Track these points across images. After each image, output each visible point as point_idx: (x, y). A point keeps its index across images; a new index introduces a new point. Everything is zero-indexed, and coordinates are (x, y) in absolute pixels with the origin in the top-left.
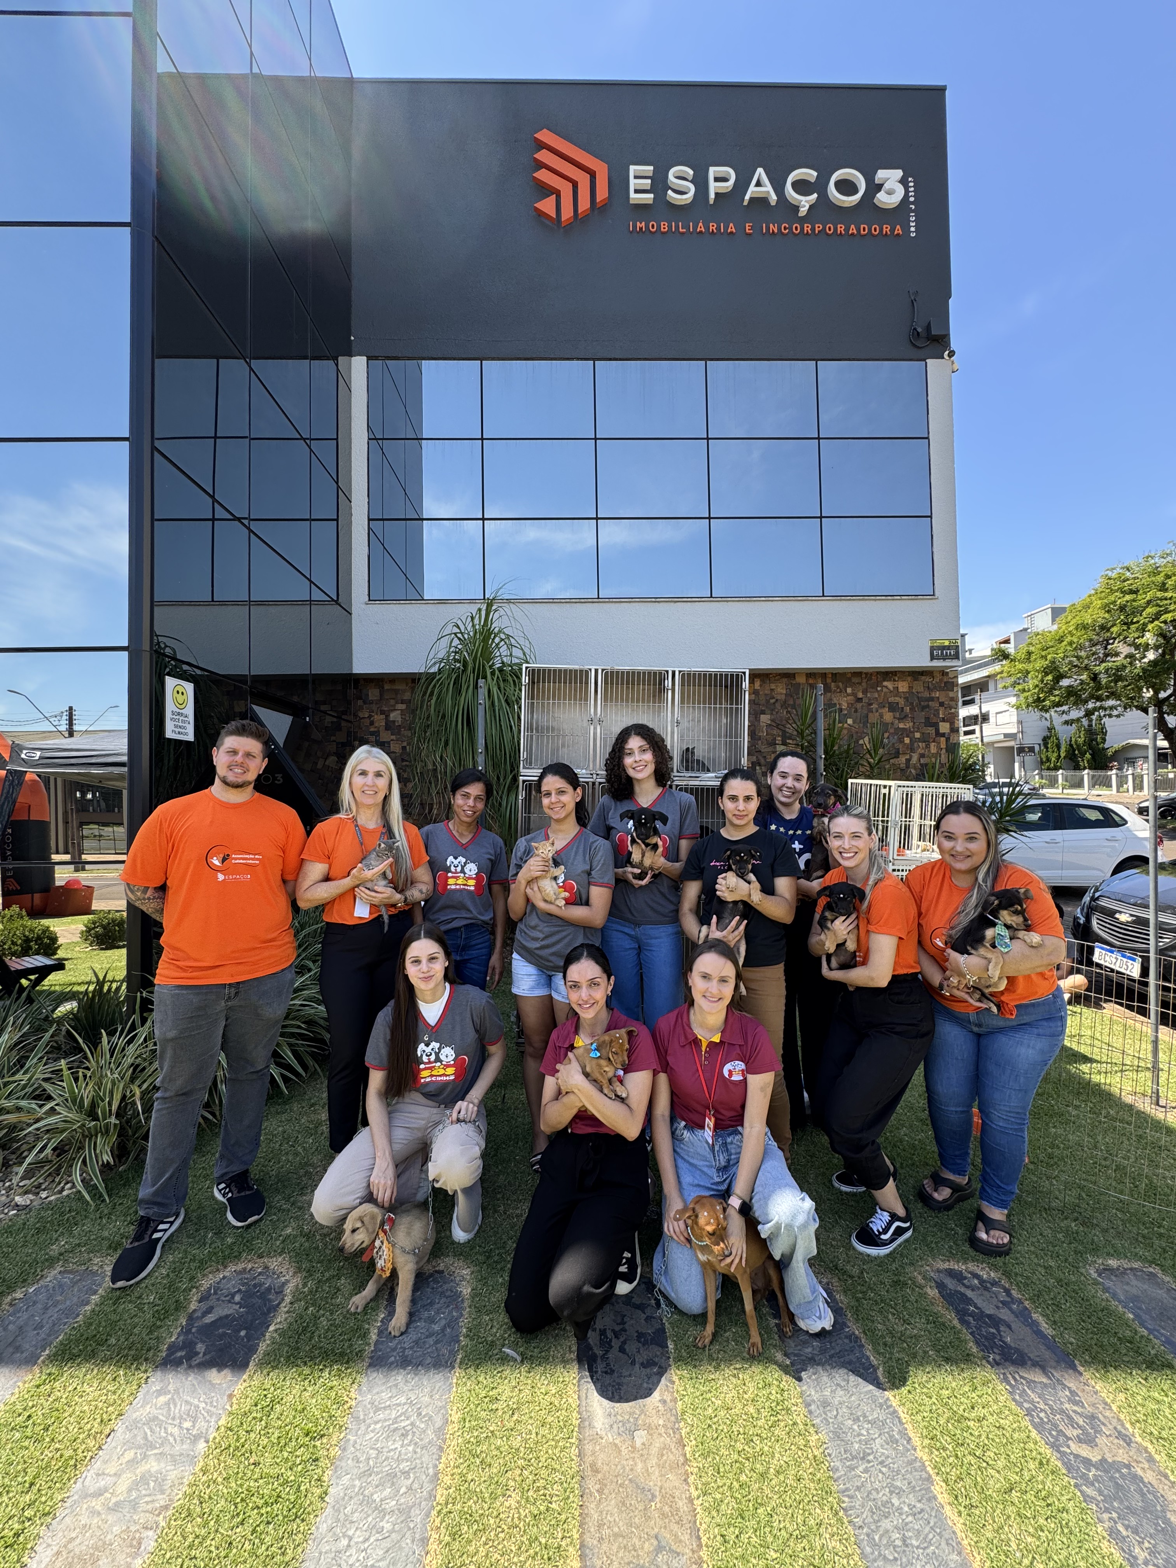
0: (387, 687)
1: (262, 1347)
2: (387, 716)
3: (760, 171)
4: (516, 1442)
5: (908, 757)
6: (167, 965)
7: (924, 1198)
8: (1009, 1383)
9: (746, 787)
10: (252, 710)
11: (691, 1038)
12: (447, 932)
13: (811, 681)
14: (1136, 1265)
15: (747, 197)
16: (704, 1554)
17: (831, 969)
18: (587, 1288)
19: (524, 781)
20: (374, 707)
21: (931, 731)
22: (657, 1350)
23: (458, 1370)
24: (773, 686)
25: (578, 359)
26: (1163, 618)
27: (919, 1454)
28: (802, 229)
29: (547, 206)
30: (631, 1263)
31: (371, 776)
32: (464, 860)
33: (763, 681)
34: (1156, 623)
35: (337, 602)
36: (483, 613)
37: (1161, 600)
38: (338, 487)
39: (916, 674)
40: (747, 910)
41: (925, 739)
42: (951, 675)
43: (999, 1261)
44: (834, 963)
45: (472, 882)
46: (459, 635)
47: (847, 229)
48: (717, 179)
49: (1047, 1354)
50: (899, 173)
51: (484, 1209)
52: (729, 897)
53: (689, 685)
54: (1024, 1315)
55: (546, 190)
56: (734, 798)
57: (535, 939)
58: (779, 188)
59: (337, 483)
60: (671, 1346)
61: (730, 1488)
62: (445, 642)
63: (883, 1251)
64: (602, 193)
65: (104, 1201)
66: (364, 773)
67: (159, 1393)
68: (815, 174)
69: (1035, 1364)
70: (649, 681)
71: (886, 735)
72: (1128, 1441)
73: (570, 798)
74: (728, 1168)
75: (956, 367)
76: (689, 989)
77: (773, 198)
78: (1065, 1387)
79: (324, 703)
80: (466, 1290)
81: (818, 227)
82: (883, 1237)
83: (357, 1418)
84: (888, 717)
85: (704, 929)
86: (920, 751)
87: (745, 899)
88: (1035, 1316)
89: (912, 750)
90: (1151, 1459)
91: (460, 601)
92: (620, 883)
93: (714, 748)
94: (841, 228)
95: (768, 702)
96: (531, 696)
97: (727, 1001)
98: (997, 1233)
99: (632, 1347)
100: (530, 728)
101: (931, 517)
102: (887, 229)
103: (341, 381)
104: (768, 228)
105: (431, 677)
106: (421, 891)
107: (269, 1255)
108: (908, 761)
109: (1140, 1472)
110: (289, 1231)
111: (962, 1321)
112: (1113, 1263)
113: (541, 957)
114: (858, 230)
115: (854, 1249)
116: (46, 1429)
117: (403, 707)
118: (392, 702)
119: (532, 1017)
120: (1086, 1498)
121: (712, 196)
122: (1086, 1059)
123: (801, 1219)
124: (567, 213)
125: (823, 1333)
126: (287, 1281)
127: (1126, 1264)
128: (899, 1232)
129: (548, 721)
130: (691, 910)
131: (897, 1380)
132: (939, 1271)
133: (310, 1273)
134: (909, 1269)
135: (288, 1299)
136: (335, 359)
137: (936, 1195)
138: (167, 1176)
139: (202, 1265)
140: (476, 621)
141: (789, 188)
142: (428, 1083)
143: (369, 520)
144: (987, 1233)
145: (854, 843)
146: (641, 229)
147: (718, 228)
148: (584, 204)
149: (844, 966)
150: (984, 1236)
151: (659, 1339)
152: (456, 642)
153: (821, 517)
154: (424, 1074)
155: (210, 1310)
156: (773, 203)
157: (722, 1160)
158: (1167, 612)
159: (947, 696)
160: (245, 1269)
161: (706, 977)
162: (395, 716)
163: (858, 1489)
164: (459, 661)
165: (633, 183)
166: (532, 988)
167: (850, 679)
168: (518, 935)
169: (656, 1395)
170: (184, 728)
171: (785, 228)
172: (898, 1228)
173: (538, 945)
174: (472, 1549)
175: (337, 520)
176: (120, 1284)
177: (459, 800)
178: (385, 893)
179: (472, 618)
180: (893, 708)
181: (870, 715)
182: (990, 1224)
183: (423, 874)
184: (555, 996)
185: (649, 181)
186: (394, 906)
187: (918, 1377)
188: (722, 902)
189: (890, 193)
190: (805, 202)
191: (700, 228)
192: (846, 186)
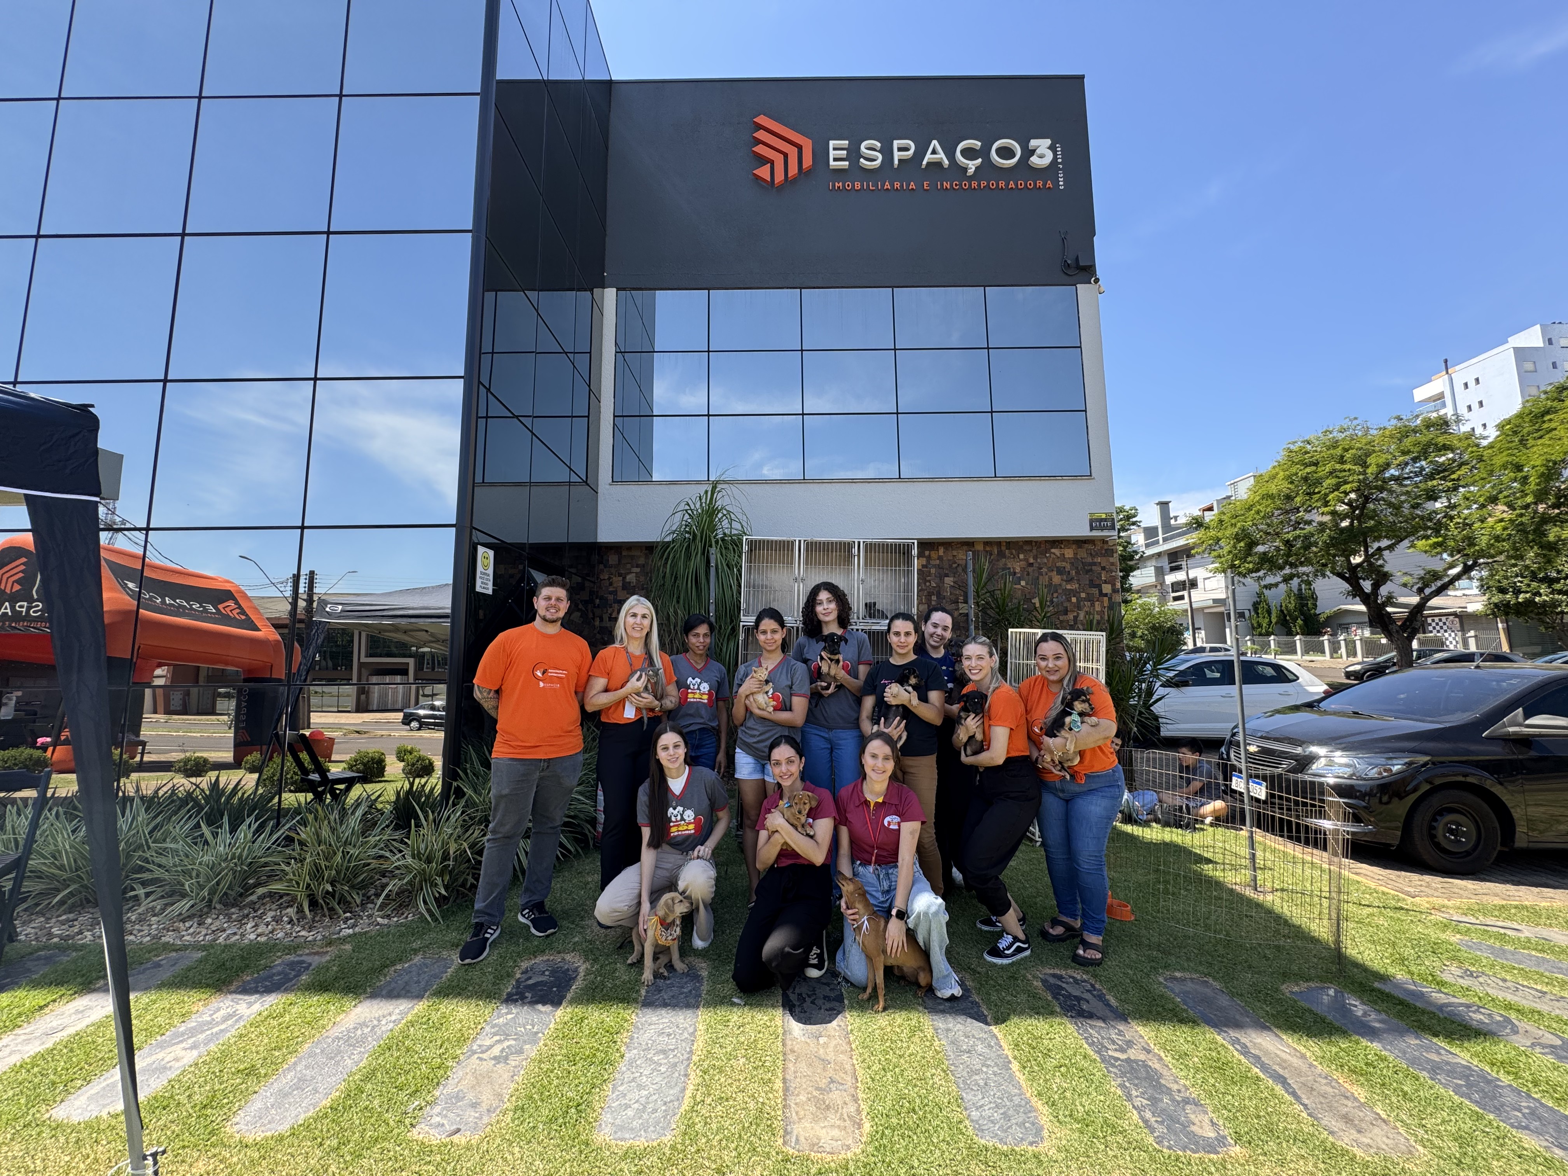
0: (624, 553)
1: (569, 996)
2: (624, 578)
3: (935, 142)
4: (742, 1039)
5: (1075, 614)
6: (501, 745)
7: (1044, 934)
8: (1077, 1026)
9: (908, 626)
10: (528, 571)
11: (863, 800)
12: (687, 733)
13: (988, 549)
14: (1194, 976)
15: (925, 162)
16: (859, 1085)
17: (967, 756)
18: (787, 949)
19: (744, 626)
20: (613, 570)
21: (1095, 591)
22: (837, 1004)
23: (702, 1009)
24: (955, 553)
25: (787, 288)
26: (1342, 489)
27: (1005, 1052)
28: (970, 185)
29: (764, 172)
30: (820, 956)
31: (639, 617)
32: (699, 681)
33: (946, 549)
34: (1336, 493)
35: (586, 482)
36: (709, 493)
37: (1341, 471)
38: (590, 390)
39: (1079, 542)
40: (906, 712)
41: (1090, 599)
42: (1110, 543)
43: (1091, 969)
44: (969, 751)
45: (706, 697)
46: (690, 512)
47: (1007, 185)
48: (900, 149)
49: (1109, 1014)
50: (1048, 142)
51: (714, 931)
52: (893, 702)
53: (871, 552)
54: (1101, 997)
55: (763, 160)
56: (897, 634)
57: (754, 736)
58: (951, 155)
59: (589, 386)
60: (846, 1002)
61: (880, 1060)
62: (679, 516)
63: (1005, 961)
64: (807, 162)
65: (440, 923)
66: (635, 615)
67: (507, 1014)
68: (979, 144)
69: (1099, 1018)
70: (840, 549)
71: (1055, 595)
72: (1149, 1052)
73: (779, 637)
74: (890, 891)
75: (1102, 290)
76: (863, 766)
77: (946, 162)
78: (1115, 1028)
79: (571, 567)
80: (704, 973)
81: (983, 184)
82: (1006, 952)
83: (638, 1028)
84: (1057, 579)
85: (876, 728)
86: (1086, 609)
87: (905, 703)
88: (1107, 997)
89: (1079, 608)
90: (1161, 1059)
91: (688, 482)
92: (816, 698)
93: (895, 602)
94: (1002, 184)
95: (951, 566)
96: (749, 561)
97: (889, 773)
98: (1092, 951)
99: (820, 1002)
100: (748, 585)
101: (1086, 411)
102: (1040, 183)
103: (596, 308)
104: (942, 185)
105: (666, 545)
106: (671, 702)
107: (564, 952)
108: (1076, 618)
109: (1150, 1064)
110: (577, 939)
111: (1054, 997)
112: (1178, 974)
113: (757, 749)
114: (1016, 185)
115: (985, 959)
116: (442, 1024)
117: (638, 570)
118: (629, 566)
119: (750, 796)
120: (1109, 1072)
121: (896, 162)
122: (1209, 861)
123: (933, 909)
124: (779, 177)
125: (953, 998)
126: (580, 966)
127: (1187, 975)
128: (1019, 950)
129: (762, 580)
130: (867, 717)
131: (1000, 1020)
132: (1045, 974)
133: (595, 960)
134: (1023, 972)
135: (582, 974)
136: (592, 291)
137: (1051, 931)
138: (494, 895)
139: (519, 955)
140: (704, 500)
141: (958, 154)
142: (675, 837)
143: (615, 416)
144: (1084, 952)
145: (979, 663)
146: (839, 187)
147: (902, 186)
148: (793, 170)
149: (976, 753)
150: (1081, 952)
151: (840, 999)
152: (687, 516)
153: (992, 412)
154: (673, 829)
155: (530, 978)
156: (946, 166)
157: (886, 885)
158: (1346, 483)
159: (1108, 561)
160: (548, 960)
161: (874, 756)
162: (631, 578)
163: (962, 1064)
164: (689, 533)
165: (832, 154)
166: (750, 774)
167: (1022, 547)
168: (740, 735)
169: (834, 1023)
170: (487, 584)
171: (956, 185)
172: (1019, 947)
173: (755, 740)
174: (716, 1078)
175: (588, 417)
176: (468, 961)
177: (693, 640)
178: (648, 699)
179: (700, 499)
180: (1060, 571)
181: (1041, 577)
182: (1087, 946)
183: (672, 690)
184: (767, 778)
185: (845, 152)
186: (652, 710)
187: (1015, 1020)
188: (889, 706)
189: (1041, 157)
190: (973, 166)
191: (887, 186)
192: (1006, 152)
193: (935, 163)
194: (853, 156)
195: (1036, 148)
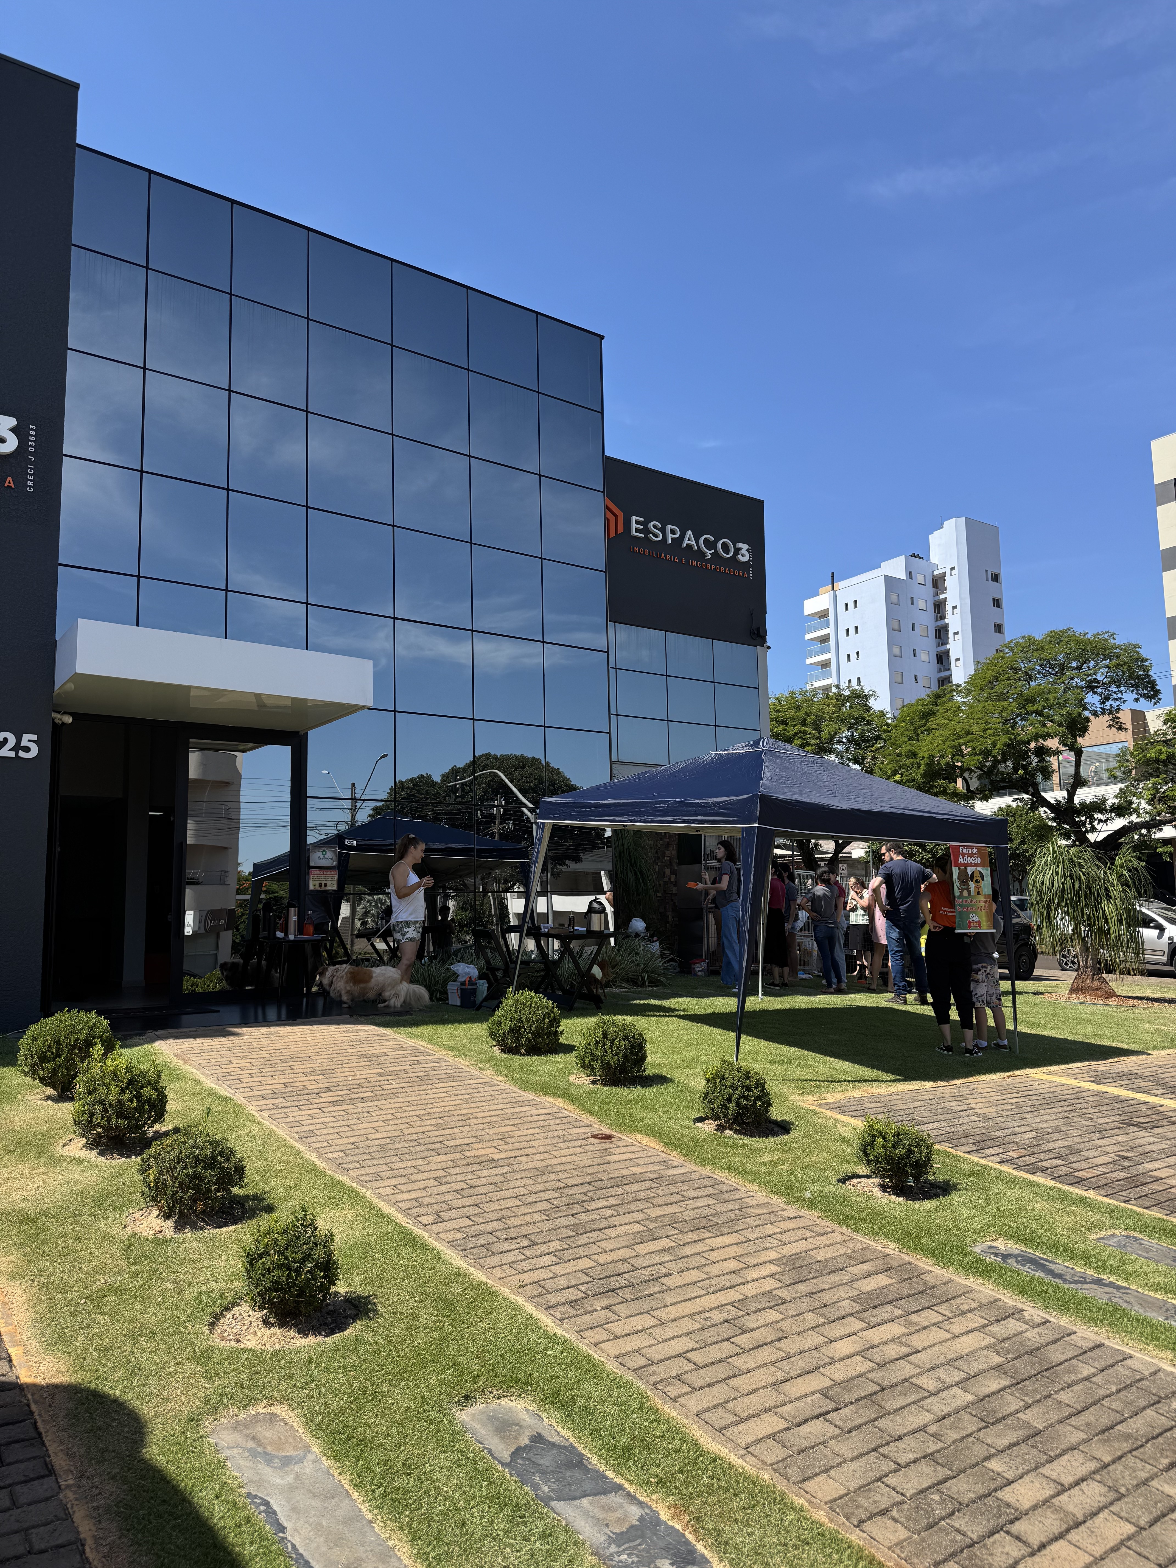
28: (708, 567)
47: (725, 570)
64: (621, 529)
75: (770, 653)
81: (714, 568)
114: (730, 571)
146: (636, 551)
148: (613, 533)
153: (715, 726)
190: (709, 553)
191: (663, 556)
192: (725, 548)
193: (689, 546)
194: (646, 531)
195: (741, 549)
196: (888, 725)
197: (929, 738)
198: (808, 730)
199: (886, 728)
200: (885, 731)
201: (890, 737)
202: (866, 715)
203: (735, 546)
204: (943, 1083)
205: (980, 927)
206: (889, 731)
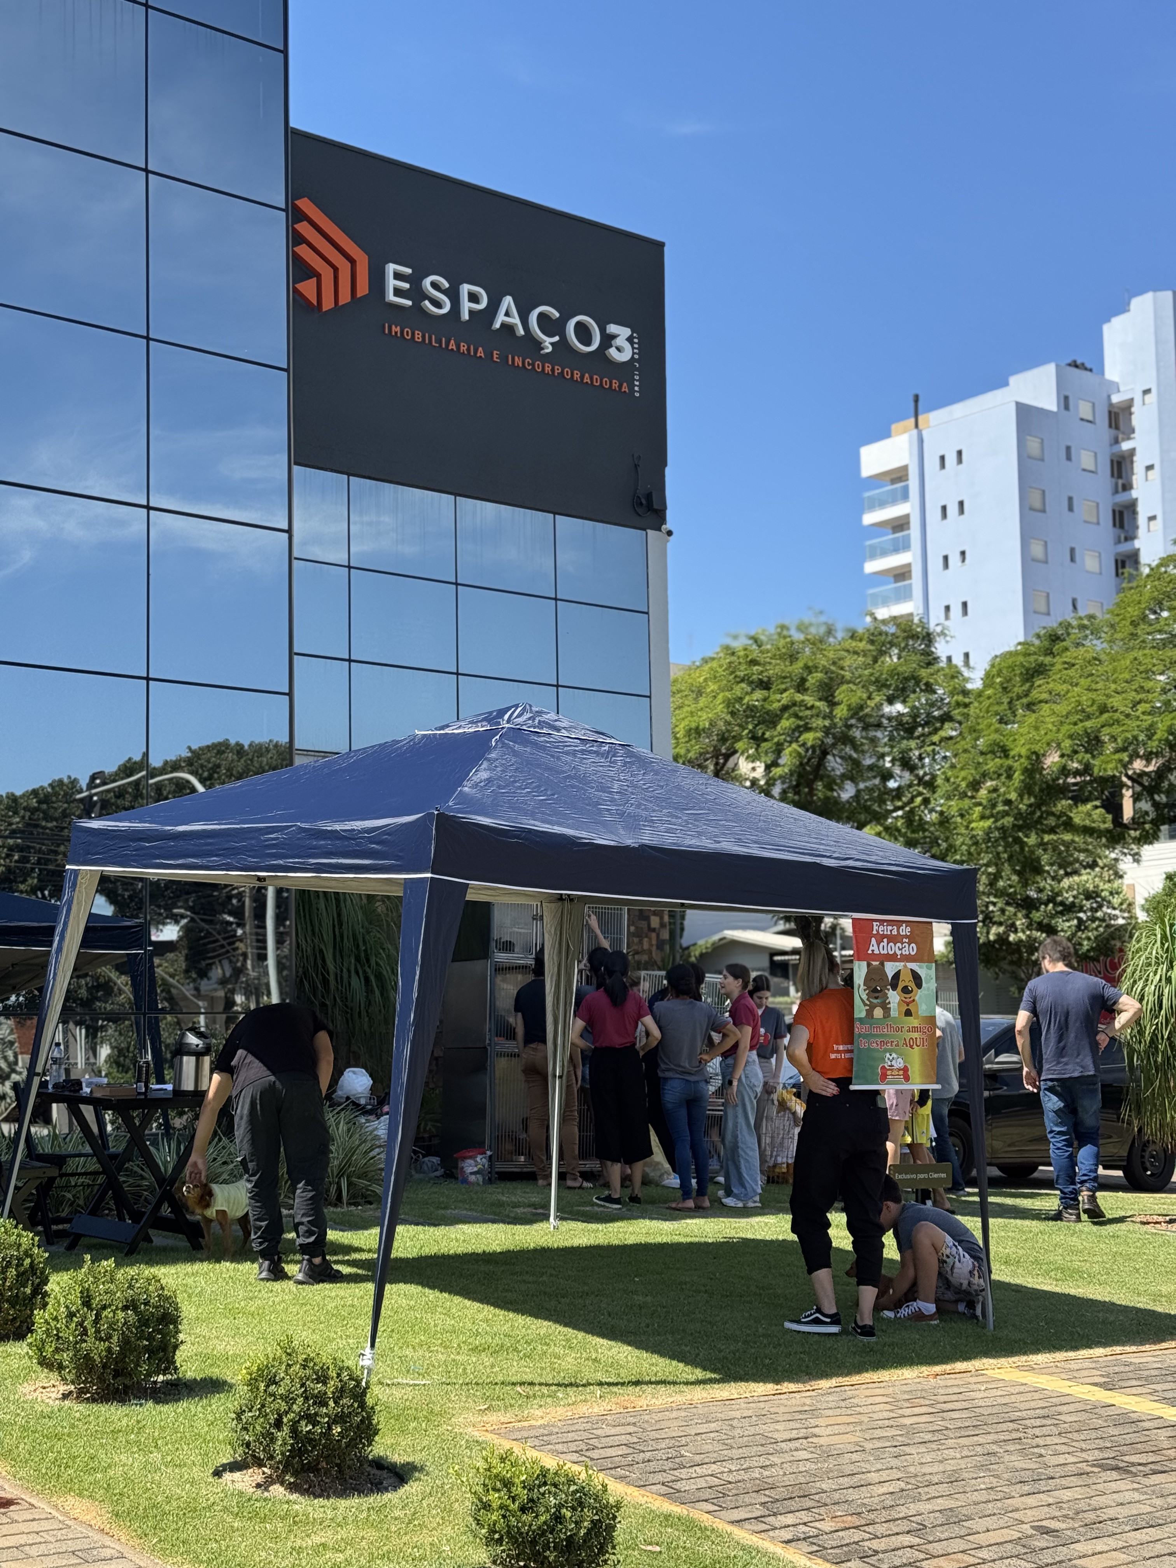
3: (508, 298)
15: (497, 324)
28: (545, 369)
29: (308, 289)
47: (582, 377)
48: (469, 299)
50: (627, 332)
55: (307, 270)
58: (525, 321)
64: (362, 288)
68: (557, 315)
77: (521, 331)
81: (558, 370)
94: (577, 375)
101: (650, 697)
102: (615, 383)
104: (513, 360)
114: (591, 379)
121: (465, 315)
124: (328, 302)
141: (534, 323)
146: (396, 333)
147: (468, 350)
148: (345, 295)
153: (557, 686)
156: (519, 336)
165: (392, 283)
171: (529, 364)
185: (406, 284)
189: (619, 349)
190: (548, 342)
191: (452, 345)
192: (583, 333)
193: (508, 328)
194: (416, 293)
195: (614, 337)
196: (965, 693)
197: (1031, 718)
198: (809, 699)
199: (960, 698)
200: (958, 704)
201: (967, 716)
202: (923, 673)
203: (603, 330)
204: (792, 1387)
205: (907, 1078)
206: (966, 705)
